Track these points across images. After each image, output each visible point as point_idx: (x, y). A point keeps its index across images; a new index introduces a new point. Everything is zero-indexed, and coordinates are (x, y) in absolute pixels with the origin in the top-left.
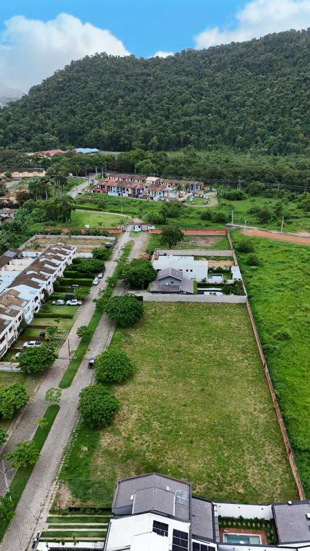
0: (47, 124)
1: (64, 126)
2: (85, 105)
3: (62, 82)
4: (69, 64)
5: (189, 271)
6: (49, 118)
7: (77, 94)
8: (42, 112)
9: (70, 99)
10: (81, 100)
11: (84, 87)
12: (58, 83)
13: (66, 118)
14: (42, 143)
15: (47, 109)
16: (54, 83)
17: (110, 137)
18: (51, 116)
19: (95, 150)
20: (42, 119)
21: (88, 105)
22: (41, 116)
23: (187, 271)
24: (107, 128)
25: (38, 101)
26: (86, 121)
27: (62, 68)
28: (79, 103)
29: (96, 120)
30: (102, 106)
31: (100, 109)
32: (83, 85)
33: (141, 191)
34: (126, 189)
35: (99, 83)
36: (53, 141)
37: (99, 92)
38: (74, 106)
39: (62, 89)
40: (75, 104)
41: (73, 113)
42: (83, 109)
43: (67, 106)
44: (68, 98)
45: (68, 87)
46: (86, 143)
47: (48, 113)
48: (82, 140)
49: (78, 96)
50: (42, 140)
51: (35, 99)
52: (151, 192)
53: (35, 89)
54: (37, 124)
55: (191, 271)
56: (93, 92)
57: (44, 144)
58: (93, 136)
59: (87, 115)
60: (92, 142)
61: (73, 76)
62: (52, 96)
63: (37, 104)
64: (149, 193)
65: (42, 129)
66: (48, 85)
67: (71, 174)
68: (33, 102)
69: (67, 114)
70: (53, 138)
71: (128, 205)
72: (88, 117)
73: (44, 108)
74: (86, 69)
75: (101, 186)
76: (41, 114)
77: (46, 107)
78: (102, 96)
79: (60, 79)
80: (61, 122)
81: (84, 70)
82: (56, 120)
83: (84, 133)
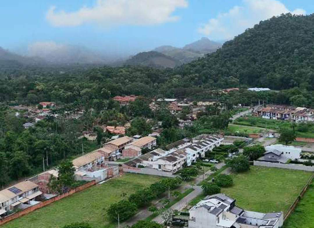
0: (232, 70)
1: (245, 71)
2: (266, 54)
3: (249, 38)
4: (258, 24)
5: (288, 153)
6: (235, 65)
7: (260, 46)
8: (229, 60)
9: (254, 50)
10: (263, 51)
11: (267, 41)
12: (246, 38)
13: (248, 65)
14: (226, 84)
15: (235, 58)
16: (243, 39)
17: (282, 80)
18: (236, 63)
19: (267, 89)
20: (229, 66)
21: (268, 55)
22: (228, 64)
23: (287, 153)
24: (280, 72)
25: (228, 52)
26: (264, 66)
27: (252, 27)
28: (261, 53)
29: (273, 67)
30: (280, 55)
31: (277, 58)
32: (266, 39)
33: (287, 116)
34: (276, 114)
35: (280, 37)
36: (234, 82)
37: (279, 44)
38: (256, 56)
39: (249, 43)
40: (257, 54)
41: (255, 61)
42: (263, 58)
43: (251, 56)
44: (252, 50)
45: (253, 41)
46: (261, 84)
47: (234, 61)
48: (258, 82)
49: (260, 48)
50: (226, 82)
51: (226, 51)
52: (295, 117)
53: (228, 43)
54: (224, 69)
55: (289, 153)
56: (274, 45)
57: (227, 84)
58: (268, 78)
59: (265, 62)
60: (266, 83)
61: (259, 32)
62: (241, 48)
63: (227, 54)
64: (293, 117)
65: (228, 73)
66: (238, 40)
67: (240, 105)
68: (224, 53)
69: (250, 62)
70: (234, 80)
71: (273, 124)
72: (266, 64)
73: (232, 58)
74: (271, 27)
75: (258, 112)
76: (229, 62)
77: (233, 56)
78: (280, 47)
79: (249, 36)
80: (244, 68)
81: (269, 28)
82: (239, 66)
83: (260, 76)
